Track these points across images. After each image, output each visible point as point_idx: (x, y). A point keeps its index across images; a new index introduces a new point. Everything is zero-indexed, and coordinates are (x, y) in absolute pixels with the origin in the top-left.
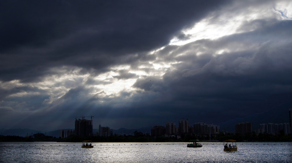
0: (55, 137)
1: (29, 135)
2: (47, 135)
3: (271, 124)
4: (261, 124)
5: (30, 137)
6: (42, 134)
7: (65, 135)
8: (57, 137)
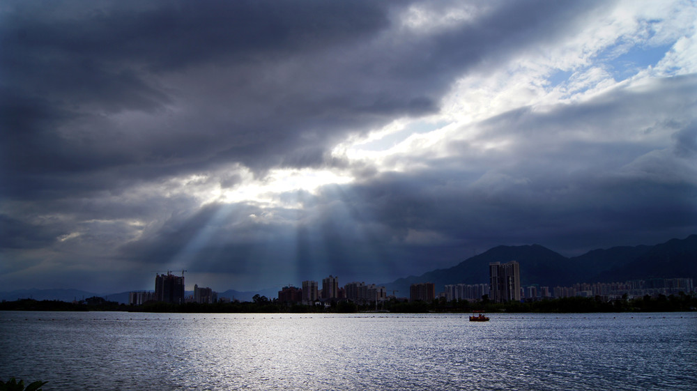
0: (123, 304)
1: (78, 300)
2: (107, 300)
3: (461, 285)
4: (446, 286)
5: (80, 302)
6: (102, 299)
7: (138, 301)
8: (127, 303)
